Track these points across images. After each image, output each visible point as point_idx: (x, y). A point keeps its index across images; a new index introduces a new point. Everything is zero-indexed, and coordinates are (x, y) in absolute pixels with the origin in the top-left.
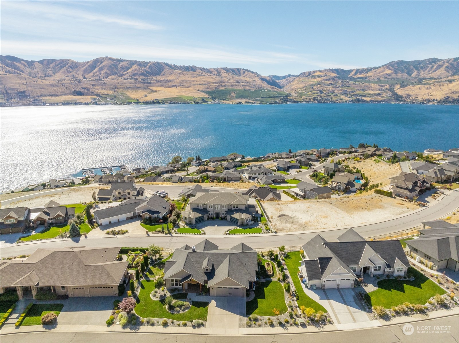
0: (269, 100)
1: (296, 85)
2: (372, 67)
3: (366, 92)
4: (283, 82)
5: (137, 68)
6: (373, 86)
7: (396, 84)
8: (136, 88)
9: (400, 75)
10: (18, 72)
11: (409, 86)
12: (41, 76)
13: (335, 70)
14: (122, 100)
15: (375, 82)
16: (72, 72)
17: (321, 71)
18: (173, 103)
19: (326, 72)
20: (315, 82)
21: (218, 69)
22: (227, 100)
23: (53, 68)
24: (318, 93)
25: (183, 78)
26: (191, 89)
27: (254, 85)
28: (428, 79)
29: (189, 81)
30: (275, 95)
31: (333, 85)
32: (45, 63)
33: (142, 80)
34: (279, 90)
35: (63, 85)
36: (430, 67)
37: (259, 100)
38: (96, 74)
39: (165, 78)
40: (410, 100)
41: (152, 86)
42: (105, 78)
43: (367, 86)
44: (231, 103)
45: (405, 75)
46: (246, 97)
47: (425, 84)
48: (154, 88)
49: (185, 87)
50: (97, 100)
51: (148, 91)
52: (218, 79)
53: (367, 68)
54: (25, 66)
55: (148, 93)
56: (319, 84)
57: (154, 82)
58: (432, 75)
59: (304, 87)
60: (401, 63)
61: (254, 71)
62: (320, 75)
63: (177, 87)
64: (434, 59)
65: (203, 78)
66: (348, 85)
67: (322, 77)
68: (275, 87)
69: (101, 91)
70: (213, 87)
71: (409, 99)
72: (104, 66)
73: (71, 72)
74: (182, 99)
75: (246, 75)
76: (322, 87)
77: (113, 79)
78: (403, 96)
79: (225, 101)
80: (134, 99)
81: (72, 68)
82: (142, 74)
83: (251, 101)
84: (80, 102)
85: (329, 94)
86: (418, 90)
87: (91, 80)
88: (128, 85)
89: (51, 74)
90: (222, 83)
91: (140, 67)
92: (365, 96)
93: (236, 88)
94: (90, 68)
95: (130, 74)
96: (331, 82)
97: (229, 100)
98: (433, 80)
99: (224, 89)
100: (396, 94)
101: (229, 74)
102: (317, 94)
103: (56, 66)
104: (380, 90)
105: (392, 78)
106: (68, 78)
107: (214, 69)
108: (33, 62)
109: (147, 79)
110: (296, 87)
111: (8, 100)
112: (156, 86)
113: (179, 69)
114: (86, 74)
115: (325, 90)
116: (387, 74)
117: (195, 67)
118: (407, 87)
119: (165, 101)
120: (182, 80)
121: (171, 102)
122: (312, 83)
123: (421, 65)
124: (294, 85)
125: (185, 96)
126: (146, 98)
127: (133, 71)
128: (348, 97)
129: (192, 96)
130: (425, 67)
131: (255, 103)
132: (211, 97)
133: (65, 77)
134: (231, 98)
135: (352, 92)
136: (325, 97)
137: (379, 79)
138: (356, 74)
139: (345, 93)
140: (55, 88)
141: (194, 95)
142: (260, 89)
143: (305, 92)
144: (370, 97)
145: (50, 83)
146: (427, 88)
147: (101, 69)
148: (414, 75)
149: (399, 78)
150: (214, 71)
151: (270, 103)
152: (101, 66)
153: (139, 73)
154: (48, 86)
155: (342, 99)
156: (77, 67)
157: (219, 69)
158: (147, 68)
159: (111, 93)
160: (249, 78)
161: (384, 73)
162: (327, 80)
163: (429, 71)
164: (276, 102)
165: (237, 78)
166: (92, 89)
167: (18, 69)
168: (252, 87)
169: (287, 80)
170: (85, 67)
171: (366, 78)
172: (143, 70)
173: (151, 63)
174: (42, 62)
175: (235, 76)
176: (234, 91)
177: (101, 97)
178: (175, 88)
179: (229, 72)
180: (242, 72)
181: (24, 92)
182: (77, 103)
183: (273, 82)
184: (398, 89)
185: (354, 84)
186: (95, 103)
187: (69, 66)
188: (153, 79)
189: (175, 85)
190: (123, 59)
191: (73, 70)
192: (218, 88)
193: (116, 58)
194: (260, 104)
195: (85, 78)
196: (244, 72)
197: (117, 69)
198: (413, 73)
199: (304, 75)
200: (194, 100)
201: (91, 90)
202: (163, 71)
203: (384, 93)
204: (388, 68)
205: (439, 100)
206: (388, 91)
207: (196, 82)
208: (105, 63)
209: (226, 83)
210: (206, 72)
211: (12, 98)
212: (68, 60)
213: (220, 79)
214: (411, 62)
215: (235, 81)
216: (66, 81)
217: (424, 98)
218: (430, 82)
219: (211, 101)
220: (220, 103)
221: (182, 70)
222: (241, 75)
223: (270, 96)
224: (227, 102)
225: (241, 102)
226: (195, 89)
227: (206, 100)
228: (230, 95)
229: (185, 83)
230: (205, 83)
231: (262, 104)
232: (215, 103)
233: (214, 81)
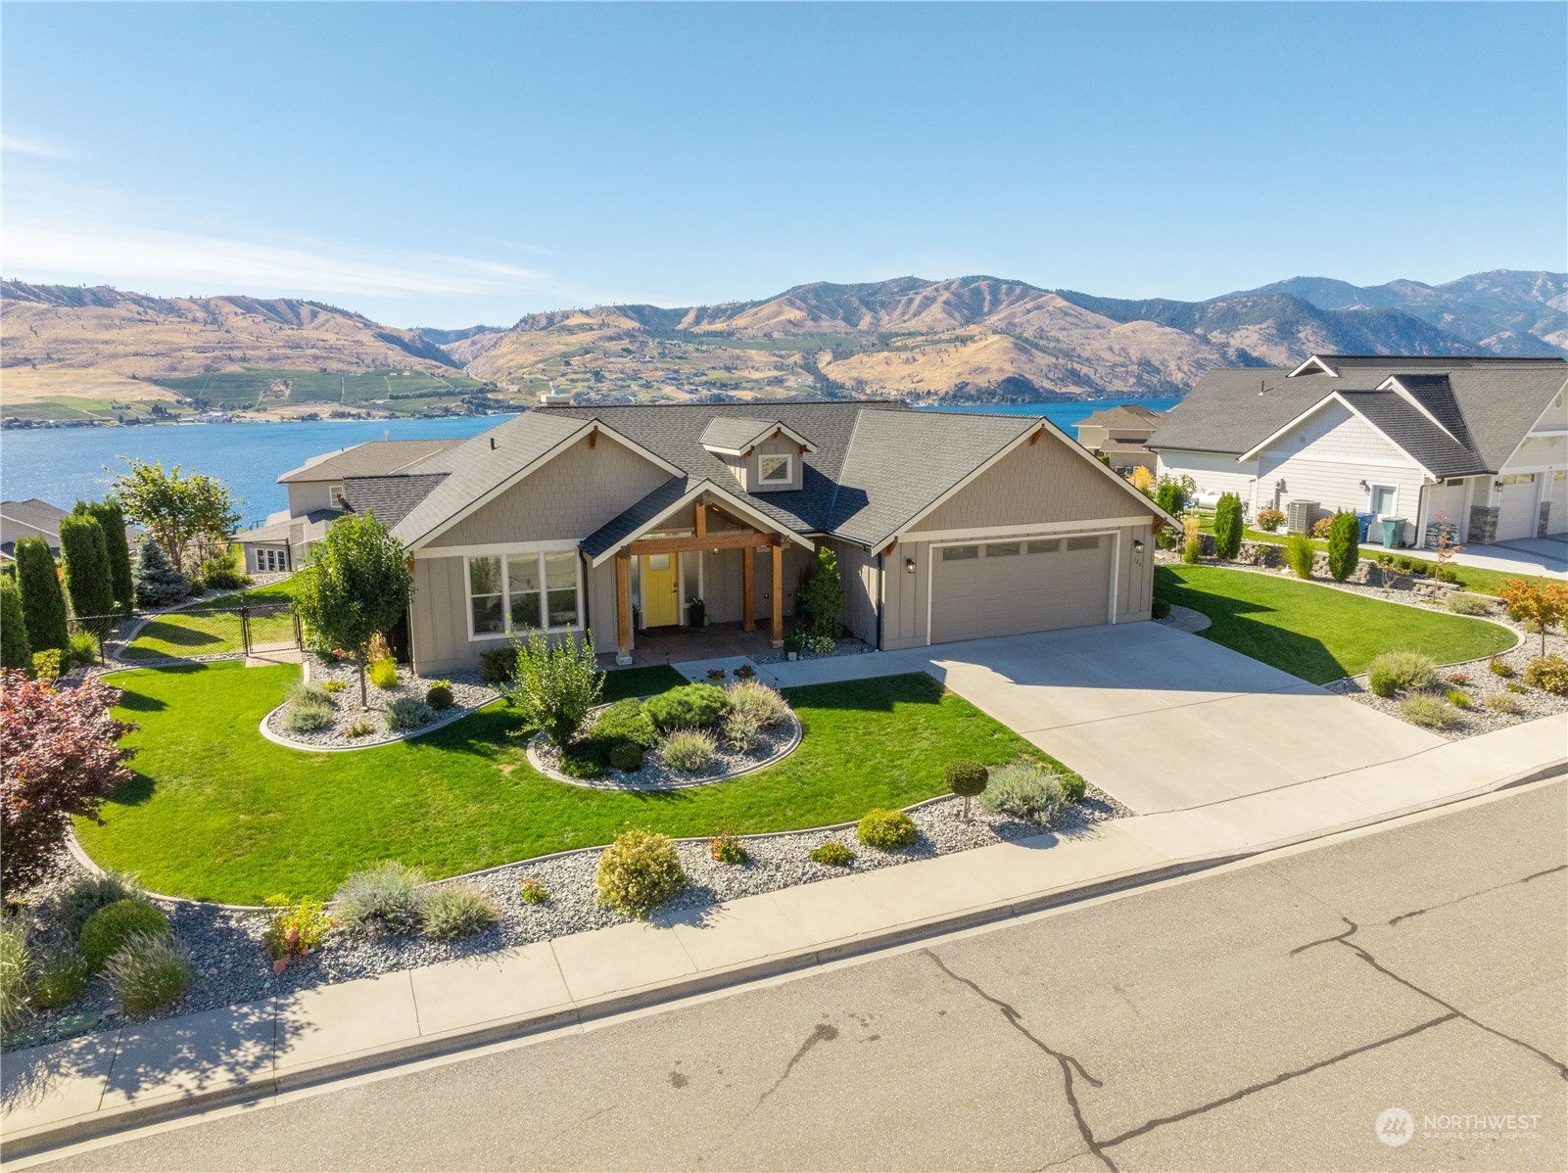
0: (422, 405)
1: (510, 357)
2: (743, 301)
3: (737, 374)
4: (462, 349)
6: (756, 357)
7: (820, 349)
9: (827, 324)
11: (856, 356)
13: (633, 308)
15: (760, 347)
17: (587, 313)
18: (21, 427)
19: (604, 315)
20: (573, 345)
21: (210, 299)
22: (258, 411)
24: (588, 380)
25: (62, 329)
26: (101, 371)
27: (358, 358)
28: (904, 335)
29: (88, 341)
30: (440, 387)
31: (634, 352)
34: (452, 372)
36: (903, 302)
37: (384, 407)
40: (866, 394)
43: (738, 358)
44: (276, 419)
45: (841, 326)
46: (333, 397)
47: (898, 349)
49: (71, 366)
52: (211, 337)
53: (729, 304)
56: (587, 353)
58: (912, 325)
59: (537, 363)
60: (823, 291)
61: (352, 311)
62: (588, 324)
63: (34, 366)
64: (911, 279)
65: (151, 332)
66: (680, 355)
67: (594, 330)
68: (438, 364)
70: (194, 364)
71: (863, 391)
74: (61, 409)
75: (323, 324)
76: (599, 363)
78: (844, 384)
79: (250, 415)
83: (354, 411)
85: (624, 384)
86: (884, 367)
90: (230, 348)
92: (736, 387)
93: (288, 366)
96: (625, 343)
97: (265, 410)
98: (920, 339)
99: (243, 371)
100: (824, 379)
101: (256, 320)
102: (586, 384)
104: (776, 368)
105: (804, 334)
107: (192, 300)
110: (511, 364)
113: (38, 298)
115: (609, 371)
116: (790, 321)
117: (111, 291)
118: (853, 359)
120: (56, 340)
121: (11, 421)
122: (564, 348)
123: (880, 297)
124: (503, 356)
125: (72, 398)
128: (687, 392)
129: (109, 397)
130: (890, 303)
131: (369, 415)
132: (189, 400)
134: (273, 402)
135: (696, 375)
136: (614, 393)
137: (768, 336)
138: (697, 321)
139: (675, 379)
141: (118, 394)
142: (382, 371)
143: (546, 378)
144: (752, 389)
146: (907, 361)
148: (865, 323)
149: (826, 334)
150: (192, 305)
151: (426, 416)
155: (668, 398)
157: (212, 303)
160: (337, 333)
161: (782, 318)
162: (611, 339)
163: (903, 314)
164: (447, 412)
165: (290, 332)
168: (351, 363)
169: (474, 343)
171: (730, 334)
175: (278, 325)
176: (284, 378)
178: (29, 368)
179: (257, 313)
180: (305, 312)
183: (426, 345)
184: (829, 363)
185: (697, 350)
189: (27, 360)
192: (215, 366)
194: (390, 418)
196: (314, 315)
198: (860, 318)
199: (533, 324)
200: (118, 412)
203: (792, 378)
204: (791, 303)
205: (942, 393)
206: (800, 370)
207: (121, 348)
209: (247, 349)
210: (160, 312)
213: (221, 335)
214: (852, 287)
215: (282, 344)
217: (901, 388)
218: (910, 342)
219: (190, 415)
220: (231, 421)
221: (51, 301)
222: (302, 324)
223: (423, 391)
224: (261, 417)
225: (316, 415)
226: (119, 374)
227: (168, 411)
228: (269, 393)
229: (75, 351)
230: (160, 348)
231: (398, 417)
232: (210, 421)
233: (198, 344)
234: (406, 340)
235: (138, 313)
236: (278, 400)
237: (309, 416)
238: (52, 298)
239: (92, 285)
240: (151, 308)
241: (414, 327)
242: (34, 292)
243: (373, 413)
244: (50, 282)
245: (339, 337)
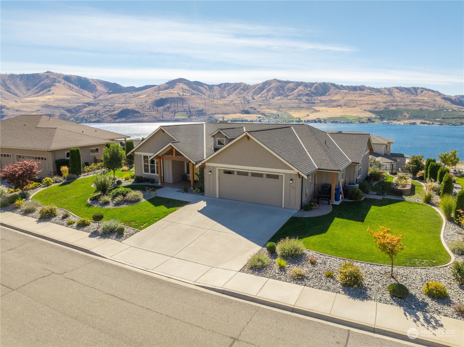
0: (453, 121)
5: (303, 89)
8: (299, 108)
10: (201, 94)
12: (217, 98)
14: (285, 118)
16: (244, 94)
18: (335, 123)
21: (390, 88)
22: (398, 121)
23: (229, 90)
25: (350, 97)
26: (357, 108)
27: (434, 105)
29: (356, 100)
30: (461, 115)
32: (223, 86)
33: (306, 100)
35: (234, 105)
37: (439, 121)
38: (264, 95)
39: (330, 98)
41: (316, 106)
42: (271, 98)
44: (402, 124)
46: (423, 118)
48: (317, 108)
49: (350, 107)
50: (261, 118)
51: (311, 111)
52: (389, 99)
54: (206, 89)
55: (310, 113)
57: (318, 102)
61: (435, 90)
63: (341, 107)
65: (372, 98)
68: (463, 107)
69: (267, 111)
70: (382, 106)
72: (272, 87)
73: (242, 94)
74: (345, 118)
75: (424, 95)
77: (279, 100)
79: (395, 122)
80: (296, 118)
81: (243, 90)
82: (307, 95)
83: (428, 122)
84: (246, 120)
87: (258, 100)
88: (292, 105)
89: (226, 96)
90: (393, 102)
91: (306, 88)
93: (410, 108)
94: (259, 90)
95: (295, 94)
97: (400, 121)
99: (396, 109)
101: (403, 94)
103: (231, 89)
106: (239, 99)
107: (385, 88)
108: (213, 86)
109: (312, 99)
111: (189, 117)
112: (320, 106)
113: (346, 89)
114: (255, 95)
117: (364, 86)
119: (327, 120)
120: (348, 100)
121: (333, 121)
125: (349, 116)
126: (308, 117)
127: (298, 91)
129: (358, 116)
131: (433, 123)
132: (378, 117)
133: (237, 98)
134: (402, 119)
140: (227, 108)
141: (360, 115)
142: (442, 109)
145: (224, 103)
147: (269, 90)
150: (386, 90)
151: (453, 125)
152: (269, 87)
153: (304, 93)
154: (221, 106)
156: (248, 89)
157: (391, 89)
158: (312, 89)
159: (275, 112)
164: (462, 124)
165: (413, 97)
166: (258, 108)
167: (201, 92)
168: (431, 107)
170: (255, 89)
172: (309, 91)
173: (317, 84)
174: (219, 86)
175: (410, 95)
176: (408, 111)
177: (266, 116)
178: (340, 108)
179: (403, 91)
180: (419, 91)
181: (202, 110)
182: (243, 121)
183: (460, 101)
186: (259, 121)
187: (241, 88)
188: (317, 99)
189: (340, 105)
190: (290, 81)
191: (244, 92)
192: (388, 107)
193: (283, 80)
194: (440, 125)
195: (253, 99)
196: (422, 92)
197: (283, 90)
200: (359, 120)
201: (257, 110)
202: (328, 91)
207: (363, 102)
208: (273, 85)
209: (398, 102)
210: (376, 92)
211: (192, 115)
212: (241, 83)
213: (392, 98)
215: (409, 101)
216: (237, 102)
219: (378, 121)
220: (389, 123)
221: (348, 90)
222: (417, 95)
223: (455, 116)
224: (398, 123)
225: (415, 123)
226: (362, 109)
227: (372, 120)
228: (402, 116)
229: (351, 103)
230: (374, 102)
231: (443, 125)
232: (383, 123)
233: (385, 101)
234: (453, 99)
235: (370, 93)
236: (405, 118)
237: (413, 123)
238: (349, 89)
239: (359, 85)
240: (374, 91)
241: (458, 95)
242: (345, 88)
243: (435, 123)
244: (349, 85)
245: (429, 98)
